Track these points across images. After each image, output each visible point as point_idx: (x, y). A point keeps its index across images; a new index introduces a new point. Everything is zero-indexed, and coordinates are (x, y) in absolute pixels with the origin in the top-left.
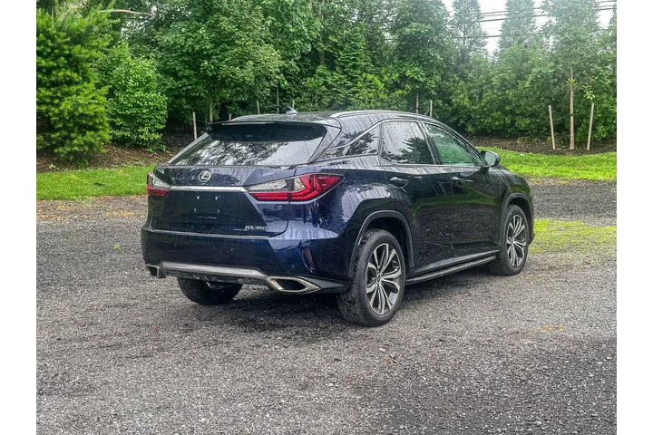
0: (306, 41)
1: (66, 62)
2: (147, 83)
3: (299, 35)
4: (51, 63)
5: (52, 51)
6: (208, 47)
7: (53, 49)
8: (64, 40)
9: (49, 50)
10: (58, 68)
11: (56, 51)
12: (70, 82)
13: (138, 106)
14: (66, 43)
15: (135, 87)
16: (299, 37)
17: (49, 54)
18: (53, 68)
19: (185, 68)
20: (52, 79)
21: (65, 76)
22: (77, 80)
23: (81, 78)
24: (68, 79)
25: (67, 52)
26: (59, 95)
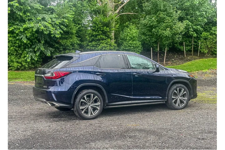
0: (205, 18)
1: (101, 33)
2: (134, 38)
3: (201, 16)
4: (97, 33)
5: (98, 29)
6: (155, 24)
7: (98, 28)
8: (101, 26)
9: (97, 29)
10: (99, 35)
11: (99, 29)
12: (103, 39)
14: (102, 26)
16: (202, 16)
17: (97, 30)
18: (97, 35)
19: (148, 32)
20: (97, 38)
21: (101, 37)
22: (105, 38)
23: (107, 38)
24: (102, 38)
25: (102, 29)
26: (99, 43)
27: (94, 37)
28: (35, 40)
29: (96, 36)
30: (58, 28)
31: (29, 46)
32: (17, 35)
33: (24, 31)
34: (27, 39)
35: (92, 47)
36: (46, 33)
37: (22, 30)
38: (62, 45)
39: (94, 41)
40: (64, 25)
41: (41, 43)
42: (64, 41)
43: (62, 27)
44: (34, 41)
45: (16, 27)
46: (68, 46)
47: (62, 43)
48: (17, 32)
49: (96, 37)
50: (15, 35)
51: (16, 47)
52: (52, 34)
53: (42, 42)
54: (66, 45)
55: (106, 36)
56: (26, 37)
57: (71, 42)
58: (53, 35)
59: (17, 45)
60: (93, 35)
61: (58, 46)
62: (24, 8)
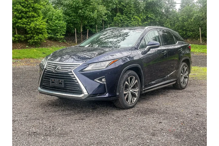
2: (60, 18)
5: (27, 6)
6: (81, 5)
7: (27, 5)
10: (30, 12)
13: (56, 26)
14: (32, 3)
15: (55, 19)
17: (26, 7)
18: (27, 11)
26: (30, 21)
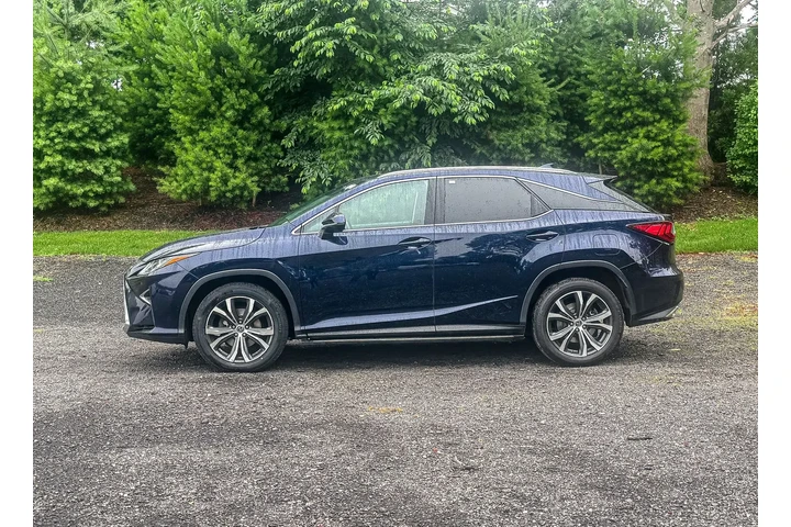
1: (639, 100)
4: (622, 104)
5: (626, 89)
7: (627, 86)
9: (623, 89)
10: (630, 108)
11: (630, 89)
18: (624, 108)
20: (622, 121)
21: (636, 117)
22: (651, 119)
23: (658, 117)
24: (640, 119)
25: (641, 89)
26: (629, 138)
27: (615, 116)
28: (411, 137)
29: (620, 112)
30: (481, 92)
31: (392, 154)
32: (358, 121)
33: (376, 110)
34: (384, 133)
35: (603, 150)
36: (433, 111)
37: (370, 107)
38: (499, 149)
39: (615, 129)
40: (502, 84)
41: (426, 143)
42: (503, 135)
43: (495, 88)
44: (406, 139)
45: (351, 99)
46: (516, 150)
47: (497, 142)
48: (356, 113)
49: (620, 115)
50: (351, 123)
51: (356, 158)
52: (456, 115)
53: (430, 142)
54: (509, 148)
55: (656, 111)
56: (382, 127)
57: (528, 137)
58: (460, 118)
59: (356, 152)
60: (608, 112)
61: (484, 151)
62: (381, 39)
